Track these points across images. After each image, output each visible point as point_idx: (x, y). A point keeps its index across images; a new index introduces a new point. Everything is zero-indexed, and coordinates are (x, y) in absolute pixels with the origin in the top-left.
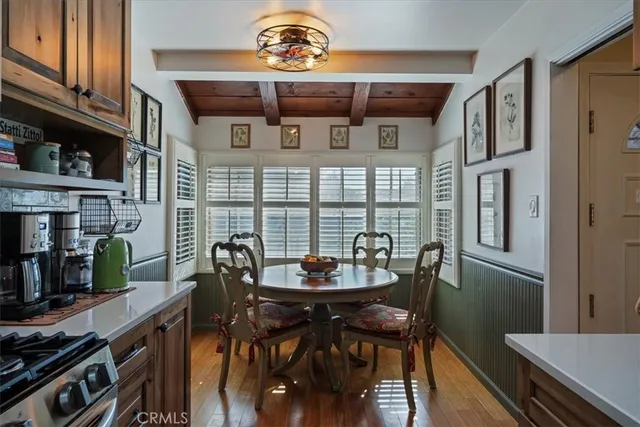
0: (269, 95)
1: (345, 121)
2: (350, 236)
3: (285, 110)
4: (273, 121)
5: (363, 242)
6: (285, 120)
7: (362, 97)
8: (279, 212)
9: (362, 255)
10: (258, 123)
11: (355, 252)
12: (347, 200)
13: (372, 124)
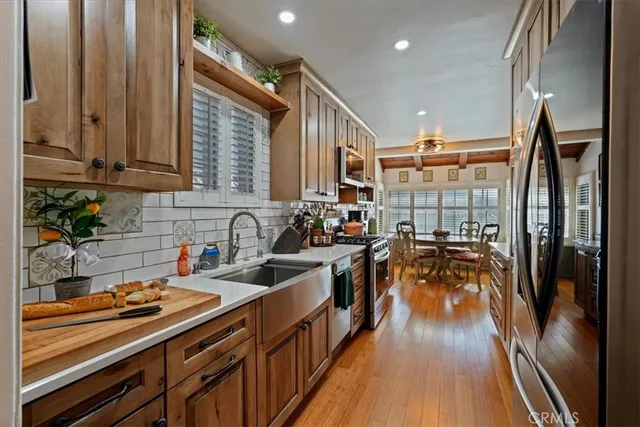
0: (418, 161)
1: (456, 167)
2: (458, 224)
3: (424, 165)
4: (419, 169)
5: (465, 226)
6: (425, 168)
7: (463, 159)
8: (422, 211)
9: (464, 232)
10: (412, 171)
11: (461, 230)
12: (457, 205)
13: (471, 168)
